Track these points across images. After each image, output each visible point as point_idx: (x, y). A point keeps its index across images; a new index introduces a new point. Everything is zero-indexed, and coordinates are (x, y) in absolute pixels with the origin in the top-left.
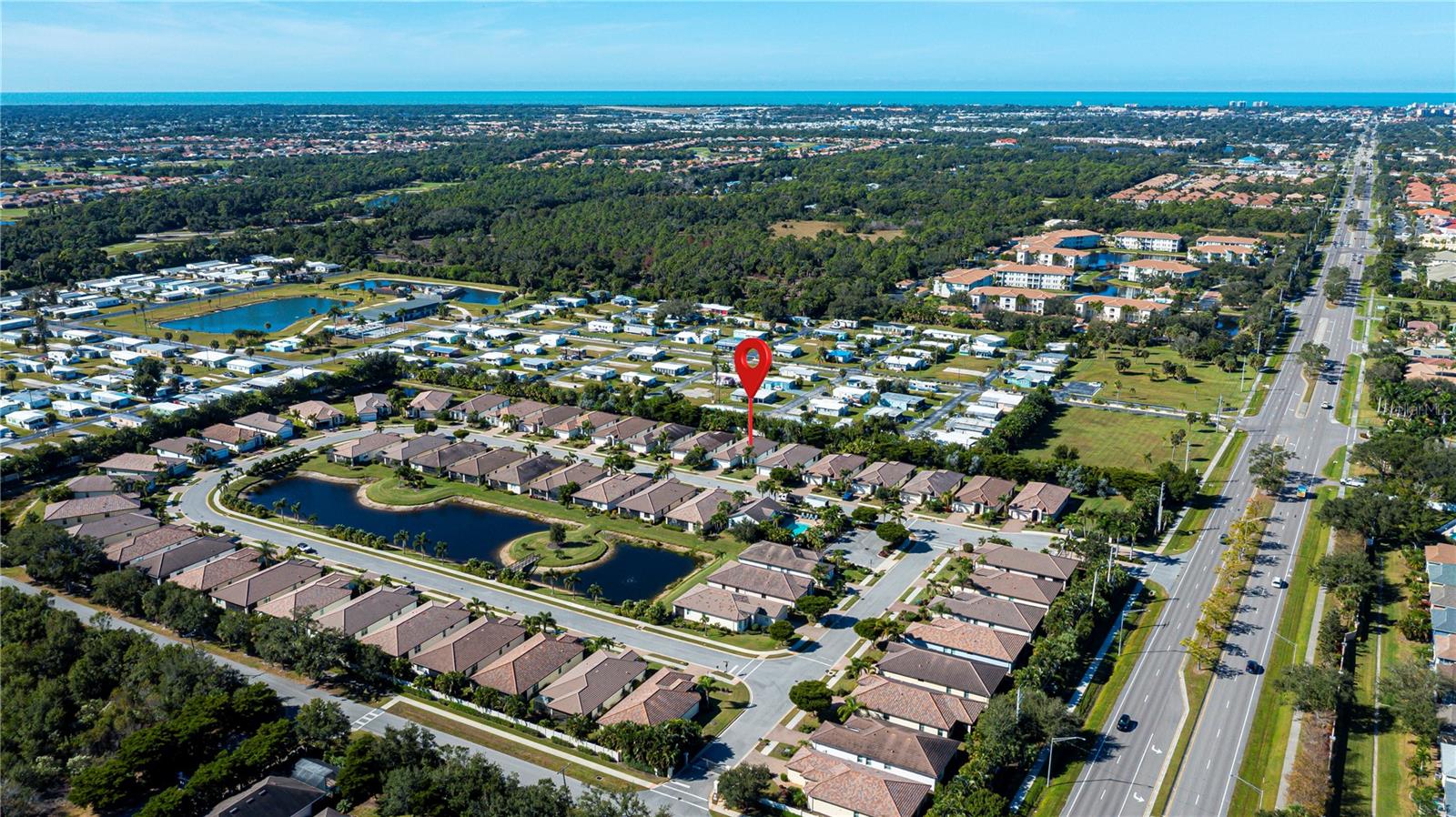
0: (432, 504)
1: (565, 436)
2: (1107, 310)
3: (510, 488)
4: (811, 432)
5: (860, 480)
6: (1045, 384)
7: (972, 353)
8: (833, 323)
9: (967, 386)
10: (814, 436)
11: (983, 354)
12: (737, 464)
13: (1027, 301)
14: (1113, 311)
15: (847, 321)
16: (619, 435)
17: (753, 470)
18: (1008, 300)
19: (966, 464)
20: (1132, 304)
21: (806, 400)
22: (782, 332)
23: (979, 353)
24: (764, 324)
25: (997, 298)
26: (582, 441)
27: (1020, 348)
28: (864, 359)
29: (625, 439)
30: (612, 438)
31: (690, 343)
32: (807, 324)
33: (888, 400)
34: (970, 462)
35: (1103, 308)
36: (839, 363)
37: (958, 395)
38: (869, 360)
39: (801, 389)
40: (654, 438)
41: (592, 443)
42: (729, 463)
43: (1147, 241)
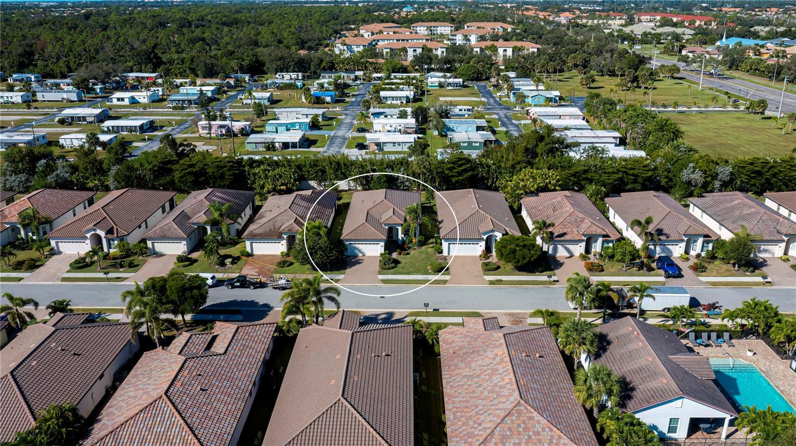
2: (501, 51)
4: (454, 168)
5: (660, 232)
6: (557, 98)
7: (441, 85)
8: (277, 76)
9: (488, 109)
10: (460, 174)
11: (456, 85)
12: (392, 244)
13: (430, 50)
14: (505, 51)
15: (291, 74)
16: (115, 227)
17: (429, 249)
18: (415, 51)
19: (709, 179)
20: (519, 44)
21: (345, 139)
22: (230, 87)
23: (449, 84)
24: (208, 81)
25: (405, 50)
26: (33, 254)
27: (472, 80)
28: (347, 99)
29: (129, 234)
30: (102, 234)
31: (133, 103)
32: (249, 80)
33: (451, 126)
34: (715, 177)
35: (497, 50)
36: (327, 103)
37: (496, 116)
38: (353, 99)
39: (321, 129)
40: (195, 221)
41: (53, 253)
42: (383, 244)
43: (433, 29)
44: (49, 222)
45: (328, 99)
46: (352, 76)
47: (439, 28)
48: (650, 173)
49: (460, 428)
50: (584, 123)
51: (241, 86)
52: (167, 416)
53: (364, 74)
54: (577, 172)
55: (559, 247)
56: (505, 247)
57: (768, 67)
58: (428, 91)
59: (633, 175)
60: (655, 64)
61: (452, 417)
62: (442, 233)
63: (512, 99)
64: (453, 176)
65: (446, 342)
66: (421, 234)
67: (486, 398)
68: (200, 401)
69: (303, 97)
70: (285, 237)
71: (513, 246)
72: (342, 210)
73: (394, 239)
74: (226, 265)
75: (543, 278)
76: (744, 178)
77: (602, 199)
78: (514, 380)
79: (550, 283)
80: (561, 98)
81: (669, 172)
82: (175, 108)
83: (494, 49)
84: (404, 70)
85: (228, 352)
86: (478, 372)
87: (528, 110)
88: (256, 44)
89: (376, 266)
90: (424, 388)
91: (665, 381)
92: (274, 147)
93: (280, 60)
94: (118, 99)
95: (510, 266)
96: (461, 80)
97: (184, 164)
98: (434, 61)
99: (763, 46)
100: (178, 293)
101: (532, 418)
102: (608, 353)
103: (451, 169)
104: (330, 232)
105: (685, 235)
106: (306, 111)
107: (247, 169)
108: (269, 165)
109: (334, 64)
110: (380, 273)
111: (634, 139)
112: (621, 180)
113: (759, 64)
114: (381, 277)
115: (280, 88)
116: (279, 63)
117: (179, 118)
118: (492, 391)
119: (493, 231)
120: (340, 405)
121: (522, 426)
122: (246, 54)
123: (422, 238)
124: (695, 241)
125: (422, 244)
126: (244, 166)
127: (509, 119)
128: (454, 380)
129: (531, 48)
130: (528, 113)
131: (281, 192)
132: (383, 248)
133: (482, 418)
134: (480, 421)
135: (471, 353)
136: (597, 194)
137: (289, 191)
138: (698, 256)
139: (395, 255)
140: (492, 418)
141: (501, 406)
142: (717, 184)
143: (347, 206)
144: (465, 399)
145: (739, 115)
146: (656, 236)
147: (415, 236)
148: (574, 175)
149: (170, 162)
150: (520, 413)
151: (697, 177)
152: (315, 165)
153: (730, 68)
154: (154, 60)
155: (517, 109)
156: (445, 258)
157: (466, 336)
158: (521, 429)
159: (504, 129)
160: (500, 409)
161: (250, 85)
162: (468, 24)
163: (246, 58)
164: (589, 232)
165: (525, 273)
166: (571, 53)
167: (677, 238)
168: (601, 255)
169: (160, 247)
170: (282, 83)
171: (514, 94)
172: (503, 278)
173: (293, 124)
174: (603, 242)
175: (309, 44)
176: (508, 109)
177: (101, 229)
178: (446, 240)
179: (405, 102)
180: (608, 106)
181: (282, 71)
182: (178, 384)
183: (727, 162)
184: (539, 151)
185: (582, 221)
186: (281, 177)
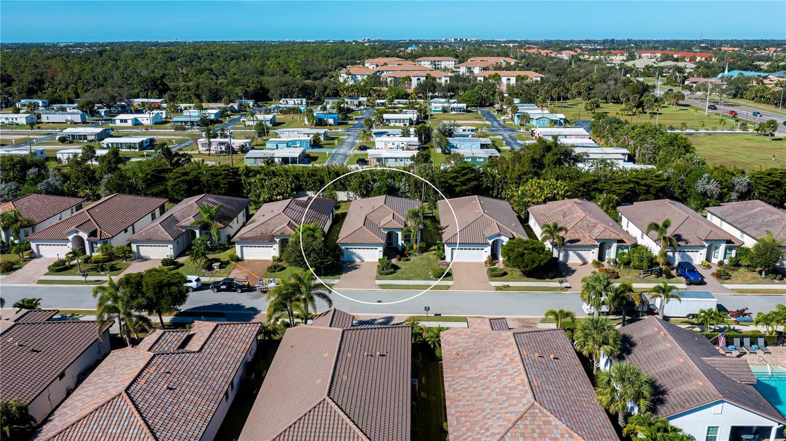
2: (504, 80)
4: (457, 177)
5: (679, 238)
6: (562, 121)
7: (445, 110)
8: (281, 101)
9: (493, 131)
10: (463, 183)
11: (460, 109)
12: (391, 250)
13: (434, 79)
14: (509, 79)
15: (295, 100)
16: (99, 229)
17: (431, 255)
18: (419, 79)
19: (725, 190)
20: (522, 73)
21: (346, 156)
22: (234, 111)
23: (453, 109)
24: (213, 104)
25: (409, 79)
26: (13, 257)
27: (476, 106)
28: (350, 122)
29: (113, 237)
30: (85, 236)
31: (136, 125)
32: (253, 106)
33: (454, 143)
34: (731, 188)
35: (500, 79)
36: (330, 125)
37: (501, 137)
38: (356, 122)
39: (322, 147)
40: (183, 224)
41: (33, 256)
42: (381, 249)
43: (437, 63)
44: (31, 225)
45: (331, 121)
46: (356, 102)
47: (443, 63)
48: (663, 184)
49: (464, 434)
50: (591, 141)
51: (245, 111)
52: (125, 415)
53: (368, 100)
54: (586, 183)
55: (571, 253)
56: (512, 251)
57: (774, 93)
58: (431, 116)
59: (645, 185)
60: (659, 93)
61: (455, 423)
62: (445, 237)
63: (517, 121)
64: (457, 186)
65: (449, 343)
66: (422, 240)
67: (494, 401)
68: (165, 400)
69: (306, 119)
70: (277, 240)
71: (521, 249)
72: (339, 219)
73: (394, 245)
74: (214, 269)
75: (554, 284)
76: (762, 189)
77: (614, 208)
78: (526, 381)
79: (562, 289)
80: (566, 121)
81: (683, 183)
82: (177, 129)
83: (498, 78)
84: (406, 96)
85: (204, 350)
86: (485, 373)
87: (532, 131)
88: (262, 73)
89: (374, 272)
90: (423, 394)
91: (700, 383)
92: (273, 162)
93: (284, 86)
94: (122, 121)
95: (517, 272)
96: (464, 105)
97: (177, 172)
98: (438, 88)
99: (765, 78)
100: (154, 289)
101: (547, 423)
102: (631, 356)
103: (454, 178)
105: (706, 241)
106: (308, 130)
107: (243, 178)
108: (266, 175)
109: (338, 92)
110: (377, 278)
111: (644, 155)
112: (632, 190)
113: (764, 91)
114: (378, 282)
115: (283, 112)
116: (283, 88)
117: (181, 137)
118: (501, 393)
119: (499, 235)
120: (325, 405)
121: (538, 431)
122: (251, 81)
123: (424, 245)
124: (717, 248)
125: (423, 250)
126: (240, 175)
127: (514, 139)
128: (457, 383)
129: (534, 77)
130: (532, 134)
132: (382, 253)
133: (490, 422)
134: (487, 426)
135: (476, 354)
136: (609, 202)
138: (721, 263)
139: (394, 261)
140: (501, 423)
141: (512, 409)
142: (734, 195)
143: (344, 215)
144: (470, 402)
145: (749, 136)
146: (674, 242)
147: (416, 243)
148: (584, 185)
149: (164, 171)
150: (534, 416)
151: (713, 187)
152: (313, 175)
153: (735, 96)
154: (161, 86)
155: (522, 131)
156: (448, 265)
157: (470, 337)
158: (535, 435)
159: (508, 148)
160: (511, 413)
161: (254, 110)
162: (472, 59)
163: (251, 85)
164: (602, 237)
165: (534, 279)
166: (575, 81)
167: (697, 243)
168: (616, 262)
169: (145, 251)
170: (286, 108)
171: (518, 116)
172: (511, 284)
173: (294, 142)
174: (618, 248)
175: (315, 75)
176: (513, 130)
177: (84, 231)
178: (449, 244)
179: (408, 124)
180: (615, 125)
181: (286, 97)
182: (141, 381)
183: (743, 173)
184: (546, 161)
185: (595, 226)
186: (277, 186)
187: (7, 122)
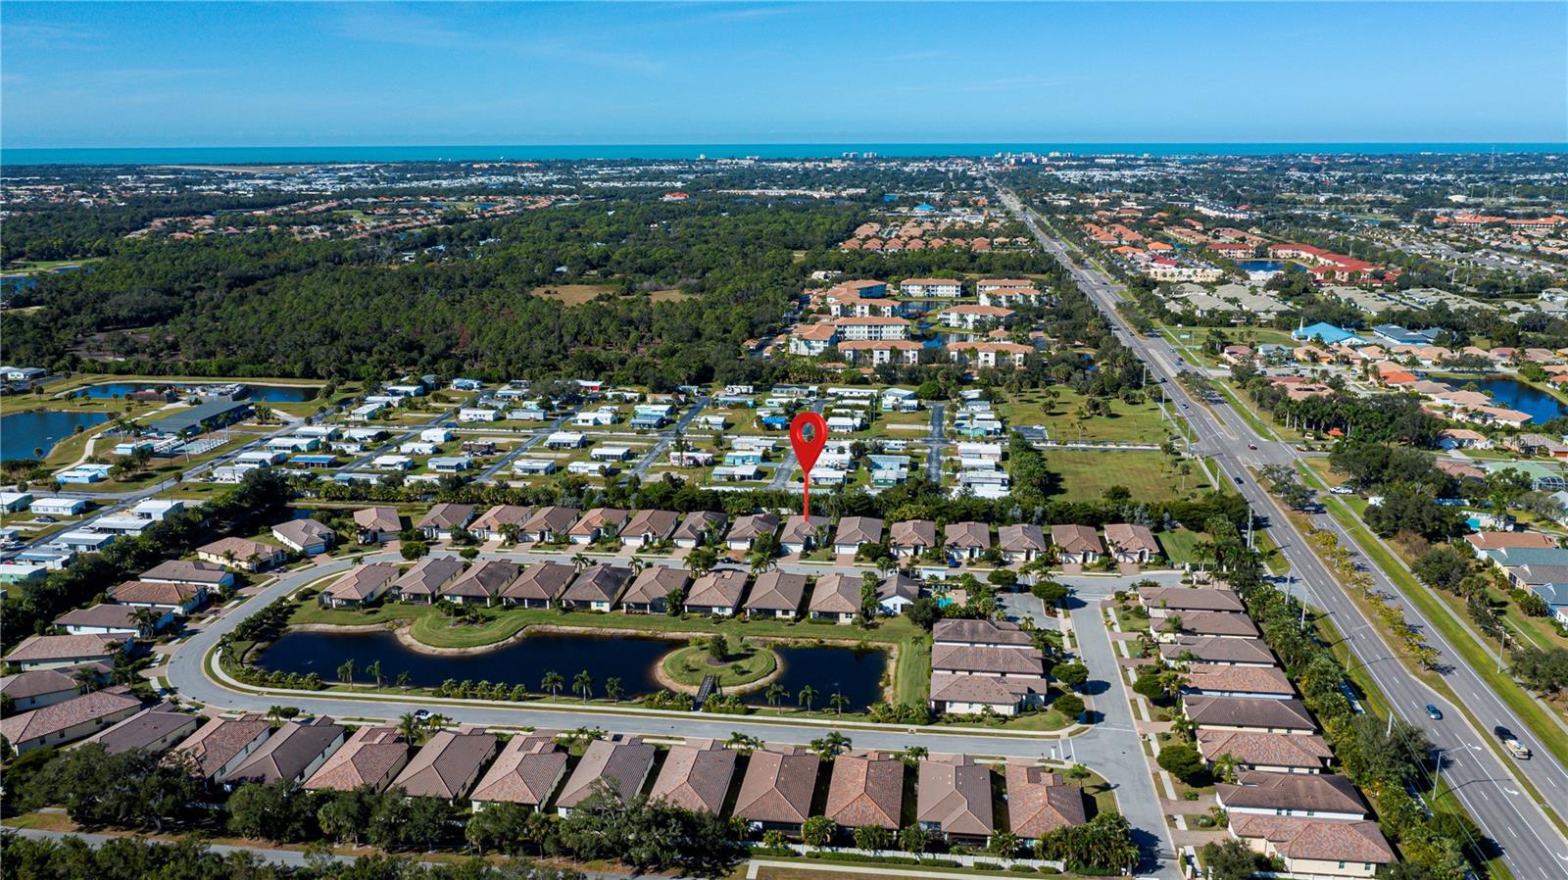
0: (512, 640)
1: (585, 541)
3: (594, 606)
4: (858, 502)
6: (998, 431)
7: (895, 407)
8: (726, 389)
9: (927, 441)
10: (860, 507)
11: (908, 408)
12: (808, 546)
14: (987, 355)
15: (741, 387)
16: (656, 532)
17: (829, 549)
18: (882, 355)
19: (1028, 515)
20: (1003, 347)
21: (790, 471)
22: (682, 405)
23: (904, 407)
24: (662, 398)
25: (870, 351)
26: (613, 544)
27: (933, 399)
29: (663, 536)
30: (650, 535)
32: (698, 394)
33: (878, 462)
35: (977, 354)
36: (778, 431)
37: (928, 451)
39: (771, 461)
40: (698, 530)
41: (622, 544)
42: (802, 545)
43: (931, 288)
44: (619, 528)
45: (779, 426)
46: (806, 392)
50: (992, 463)
51: (692, 402)
53: (819, 388)
54: (940, 509)
58: (879, 415)
59: (975, 511)
62: (838, 540)
64: (855, 510)
66: (825, 541)
69: (755, 423)
70: (749, 540)
72: (781, 528)
73: (809, 544)
74: (718, 553)
76: (1053, 515)
77: (947, 524)
81: (1002, 509)
82: (638, 433)
83: (974, 352)
84: (863, 382)
89: (798, 557)
92: (735, 479)
93: (730, 371)
94: (583, 421)
95: (869, 559)
96: (915, 402)
97: (680, 494)
103: (855, 503)
104: (774, 538)
105: (969, 547)
106: (756, 440)
107: (721, 498)
108: (733, 496)
109: (787, 372)
110: (799, 560)
114: (799, 562)
115: (733, 406)
116: (729, 375)
117: (646, 444)
119: (862, 540)
123: (825, 544)
124: (975, 550)
125: (824, 547)
126: (719, 496)
127: (939, 454)
129: (1018, 352)
131: (743, 515)
132: (802, 548)
137: (748, 514)
139: (809, 552)
142: (1034, 519)
143: (785, 524)
147: (821, 543)
149: (671, 492)
151: (1018, 513)
152: (766, 495)
155: (953, 442)
156: (835, 554)
159: (926, 466)
161: (699, 400)
163: (693, 365)
165: (875, 562)
169: (681, 543)
170: (734, 401)
172: (863, 564)
173: (748, 457)
176: (945, 442)
178: (838, 545)
181: (732, 384)
184: (919, 491)
185: (914, 537)
186: (743, 504)
187: (475, 419)
